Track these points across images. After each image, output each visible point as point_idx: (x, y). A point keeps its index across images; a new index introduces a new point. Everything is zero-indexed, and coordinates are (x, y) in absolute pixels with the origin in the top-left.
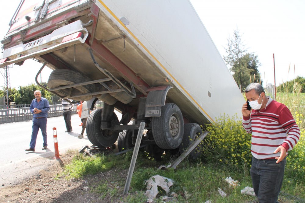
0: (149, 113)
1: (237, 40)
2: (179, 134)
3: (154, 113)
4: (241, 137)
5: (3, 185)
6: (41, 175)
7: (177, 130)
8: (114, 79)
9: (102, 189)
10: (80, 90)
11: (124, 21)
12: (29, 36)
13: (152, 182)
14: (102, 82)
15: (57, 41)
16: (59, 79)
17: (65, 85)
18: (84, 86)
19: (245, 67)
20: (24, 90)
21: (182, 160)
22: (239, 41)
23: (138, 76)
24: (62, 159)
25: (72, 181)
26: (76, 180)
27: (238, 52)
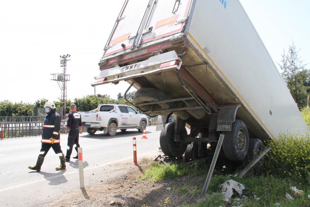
0: (221, 128)
1: (293, 56)
2: (245, 147)
3: (226, 128)
4: (303, 152)
5: (102, 181)
6: (127, 177)
7: (243, 143)
8: (196, 98)
9: (182, 191)
10: (162, 106)
11: (205, 50)
12: (125, 60)
13: (226, 185)
14: (184, 100)
15: (153, 67)
16: (146, 96)
17: (150, 101)
18: (166, 103)
19: (301, 84)
20: (80, 103)
21: (248, 170)
22: (295, 57)
23: (211, 95)
24: (140, 165)
25: (155, 183)
26: (158, 182)
27: (293, 69)
